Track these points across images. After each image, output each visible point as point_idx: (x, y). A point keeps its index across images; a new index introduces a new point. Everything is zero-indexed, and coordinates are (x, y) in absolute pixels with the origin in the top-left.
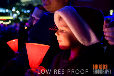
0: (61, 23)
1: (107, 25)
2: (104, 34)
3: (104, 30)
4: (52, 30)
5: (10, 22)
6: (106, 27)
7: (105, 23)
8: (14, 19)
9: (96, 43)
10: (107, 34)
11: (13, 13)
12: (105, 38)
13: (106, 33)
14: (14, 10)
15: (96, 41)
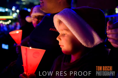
0: (62, 27)
1: (110, 26)
2: (108, 36)
3: (107, 32)
4: (52, 30)
5: (10, 21)
6: (109, 29)
7: (108, 25)
8: (14, 19)
9: (99, 43)
10: (110, 36)
11: (13, 12)
12: (108, 40)
13: (109, 34)
14: (14, 9)
15: (99, 41)
